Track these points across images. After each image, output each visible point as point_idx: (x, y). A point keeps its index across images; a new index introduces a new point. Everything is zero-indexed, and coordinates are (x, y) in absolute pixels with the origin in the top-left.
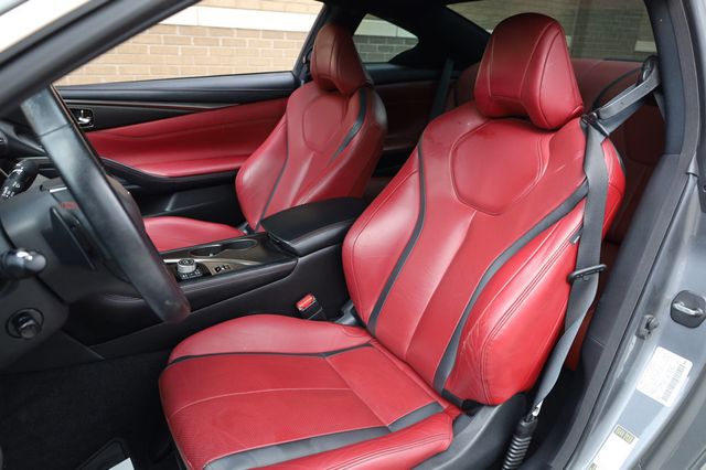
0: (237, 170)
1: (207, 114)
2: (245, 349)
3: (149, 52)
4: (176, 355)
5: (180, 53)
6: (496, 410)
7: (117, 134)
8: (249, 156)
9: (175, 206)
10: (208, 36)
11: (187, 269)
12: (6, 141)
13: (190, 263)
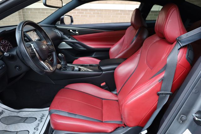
0: (110, 48)
1: (105, 33)
2: (82, 91)
3: (111, 17)
4: (66, 87)
5: (119, 17)
6: (130, 128)
7: (84, 36)
8: (114, 45)
9: (95, 55)
10: (127, 12)
11: (76, 68)
12: (61, 36)
13: (77, 67)
